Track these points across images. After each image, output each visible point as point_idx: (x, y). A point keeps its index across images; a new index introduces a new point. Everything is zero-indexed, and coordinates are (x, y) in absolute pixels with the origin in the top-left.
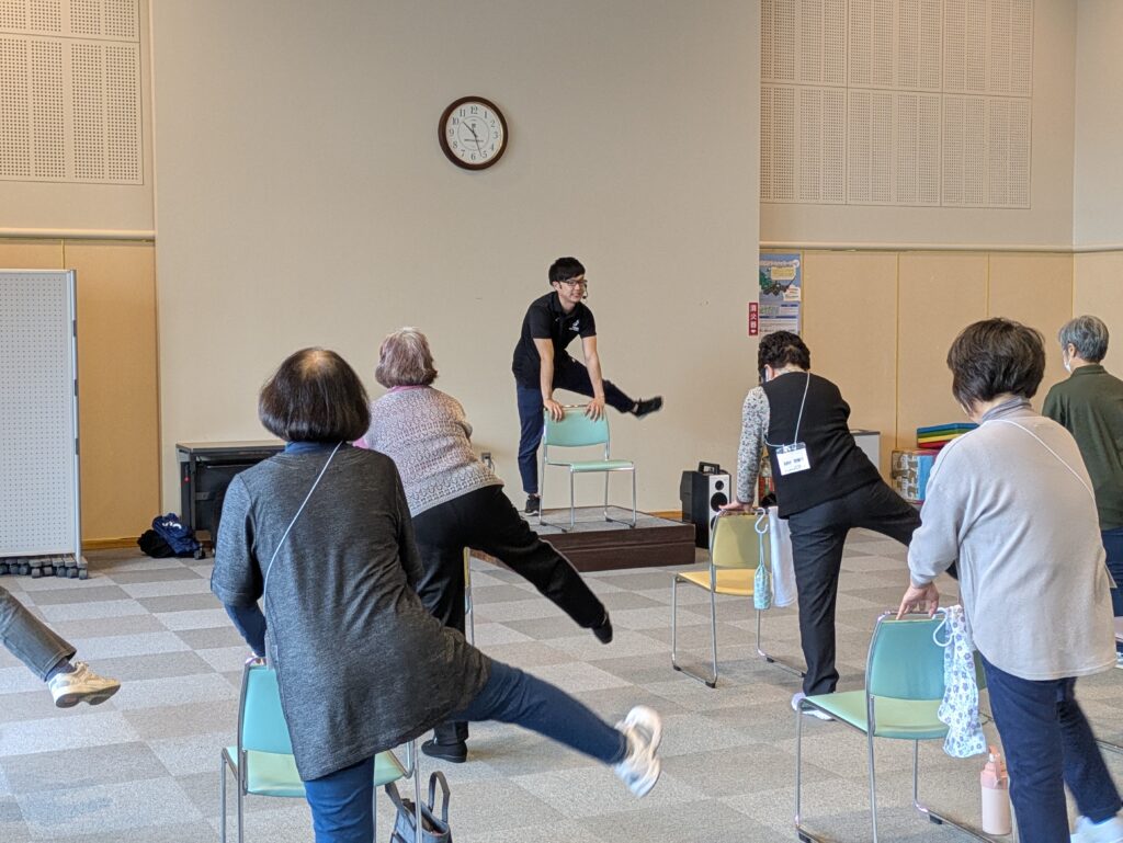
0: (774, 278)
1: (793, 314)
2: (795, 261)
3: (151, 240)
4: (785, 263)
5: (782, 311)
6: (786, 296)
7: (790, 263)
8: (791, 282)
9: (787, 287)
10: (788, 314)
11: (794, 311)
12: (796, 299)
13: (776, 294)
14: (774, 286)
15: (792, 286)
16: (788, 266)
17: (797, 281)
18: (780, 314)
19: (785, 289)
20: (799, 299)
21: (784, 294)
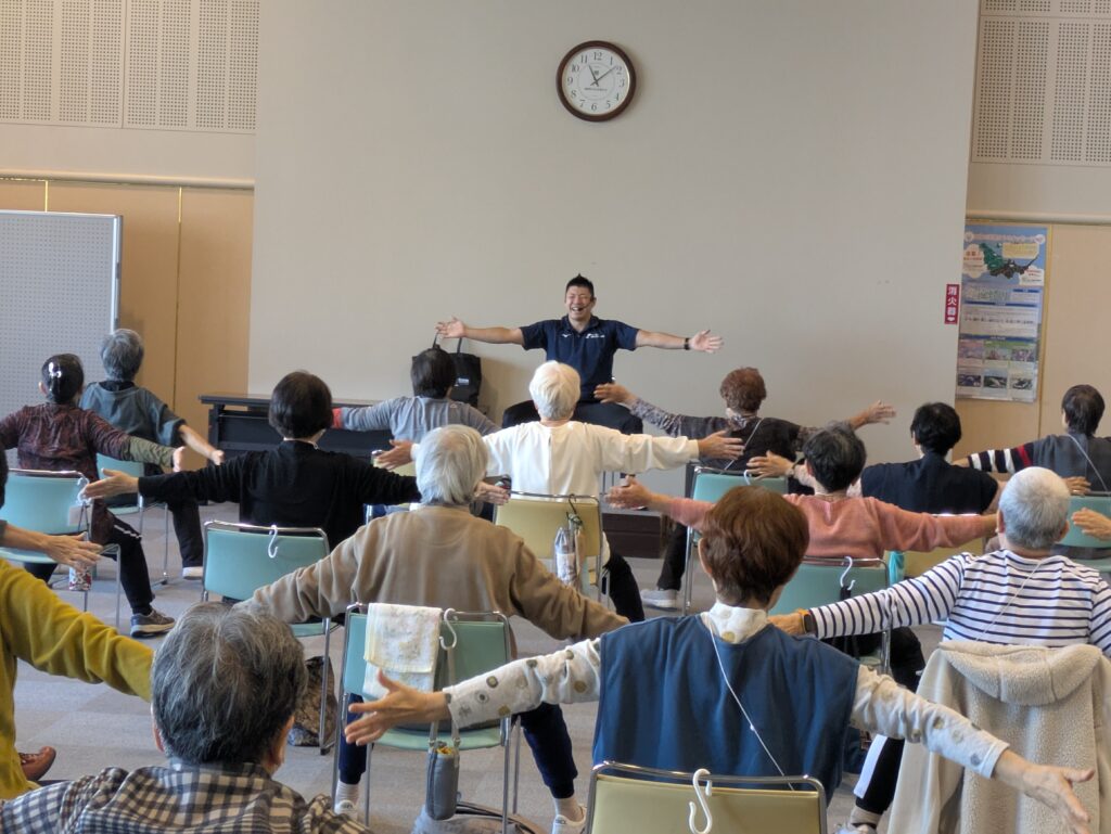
0: (1006, 255)
1: (1030, 301)
2: (1039, 236)
4: (1024, 238)
5: (1015, 297)
6: (1023, 280)
7: (1031, 238)
8: (1032, 262)
9: (1026, 268)
10: (1025, 302)
11: (1035, 298)
12: (1038, 284)
13: (1009, 275)
14: (1007, 266)
15: (1032, 268)
16: (1027, 242)
17: (1041, 260)
18: (1012, 300)
19: (1022, 270)
20: (1041, 284)
21: (1020, 277)
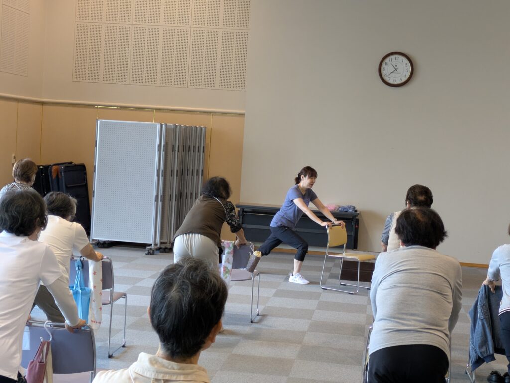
3: (243, 114)
